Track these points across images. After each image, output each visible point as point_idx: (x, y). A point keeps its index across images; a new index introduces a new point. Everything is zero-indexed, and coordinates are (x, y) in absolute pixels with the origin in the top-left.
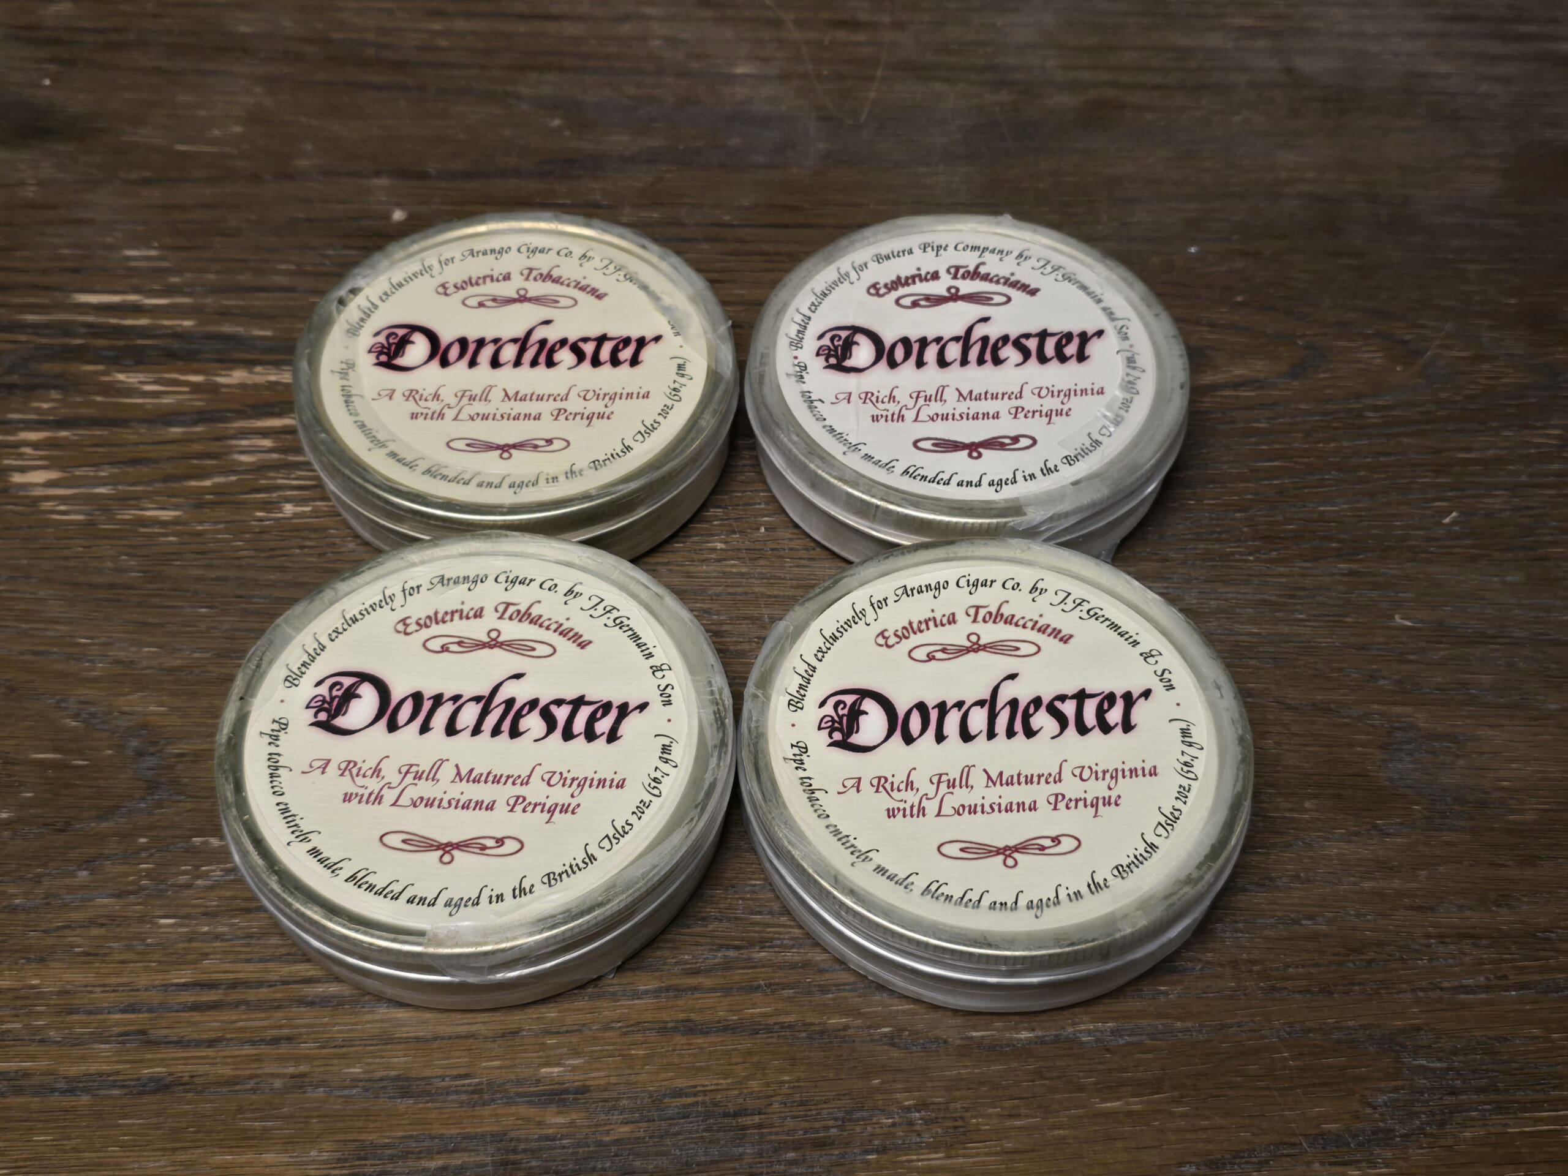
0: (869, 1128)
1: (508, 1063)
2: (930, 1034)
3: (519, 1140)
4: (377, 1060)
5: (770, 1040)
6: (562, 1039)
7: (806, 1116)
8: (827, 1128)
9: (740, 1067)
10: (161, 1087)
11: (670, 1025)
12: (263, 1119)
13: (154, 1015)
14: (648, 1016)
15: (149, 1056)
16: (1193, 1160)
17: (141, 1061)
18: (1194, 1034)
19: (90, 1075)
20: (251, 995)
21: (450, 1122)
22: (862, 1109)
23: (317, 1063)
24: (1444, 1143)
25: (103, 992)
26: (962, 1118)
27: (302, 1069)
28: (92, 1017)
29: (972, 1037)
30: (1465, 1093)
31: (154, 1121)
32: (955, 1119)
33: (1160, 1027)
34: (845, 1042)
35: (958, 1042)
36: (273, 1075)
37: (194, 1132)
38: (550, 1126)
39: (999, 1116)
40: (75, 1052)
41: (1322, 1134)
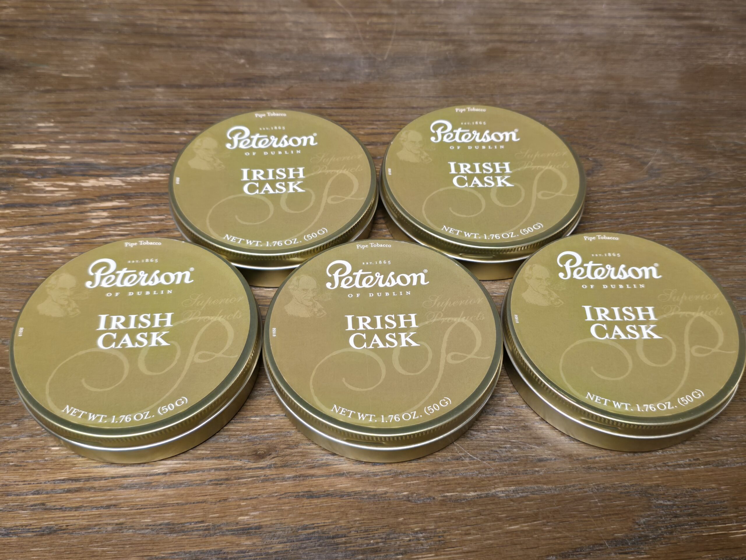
0: (398, 543)
1: (222, 515)
2: (426, 495)
3: (228, 553)
4: (158, 515)
5: (349, 500)
6: (248, 502)
7: (368, 537)
8: (377, 543)
9: (335, 514)
10: (52, 531)
11: (301, 494)
12: (103, 546)
13: (49, 495)
14: (291, 490)
15: (46, 516)
16: (554, 553)
17: (42, 519)
18: (553, 491)
19: (17, 526)
20: (96, 484)
21: (195, 545)
22: (394, 533)
23: (128, 517)
24: (672, 541)
25: (24, 484)
26: (443, 536)
27: (122, 520)
28: (18, 497)
29: (447, 496)
30: (681, 516)
31: (48, 548)
32: (439, 537)
33: (536, 488)
34: (386, 500)
35: (440, 498)
36: (107, 524)
37: (68, 554)
38: (243, 546)
39: (460, 534)
40: (9, 515)
41: (615, 539)
